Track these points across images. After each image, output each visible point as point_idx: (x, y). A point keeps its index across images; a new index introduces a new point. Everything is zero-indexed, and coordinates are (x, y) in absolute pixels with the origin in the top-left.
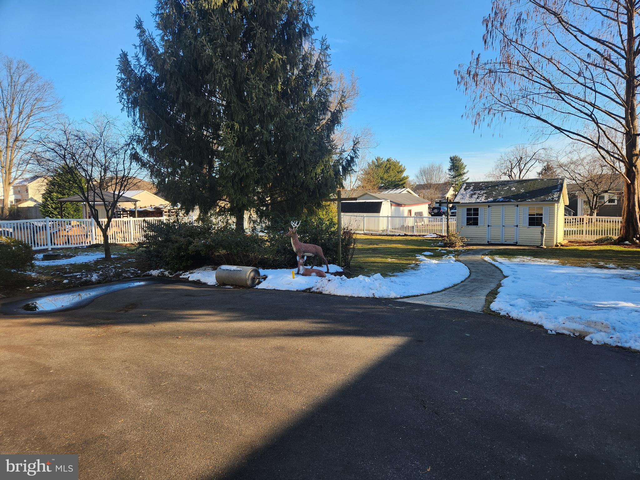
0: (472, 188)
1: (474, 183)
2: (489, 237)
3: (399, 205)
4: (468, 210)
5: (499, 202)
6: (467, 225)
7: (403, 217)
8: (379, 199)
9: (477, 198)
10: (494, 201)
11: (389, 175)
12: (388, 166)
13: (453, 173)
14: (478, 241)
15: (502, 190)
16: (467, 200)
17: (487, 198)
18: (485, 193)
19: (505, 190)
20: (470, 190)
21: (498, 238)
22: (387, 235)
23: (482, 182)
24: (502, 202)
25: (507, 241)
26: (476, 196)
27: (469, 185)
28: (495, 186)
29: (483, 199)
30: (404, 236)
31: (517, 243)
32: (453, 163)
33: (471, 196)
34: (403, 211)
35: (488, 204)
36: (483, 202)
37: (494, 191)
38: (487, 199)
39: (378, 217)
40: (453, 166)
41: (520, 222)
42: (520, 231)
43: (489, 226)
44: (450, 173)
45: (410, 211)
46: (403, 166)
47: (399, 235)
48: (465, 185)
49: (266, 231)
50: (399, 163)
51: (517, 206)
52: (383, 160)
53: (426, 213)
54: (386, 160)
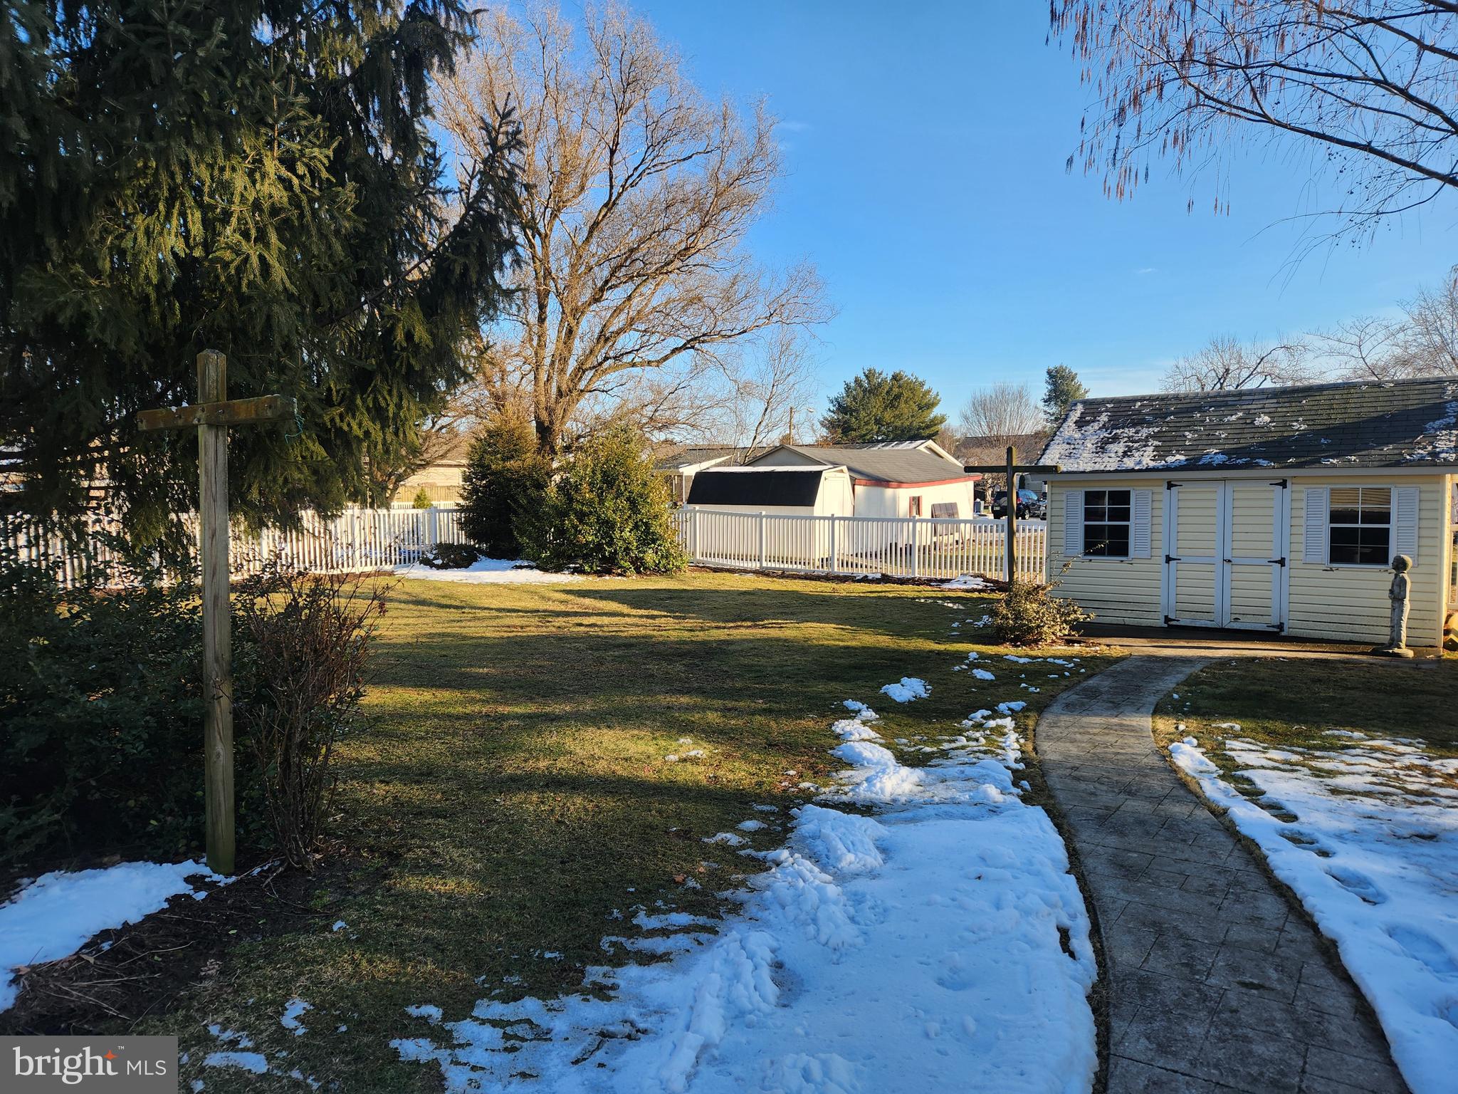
0: (1104, 418)
1: (1112, 401)
2: (1172, 601)
3: (880, 482)
4: (1092, 497)
5: (1209, 467)
6: (1086, 554)
7: (892, 520)
8: (819, 463)
9: (1125, 454)
10: (1191, 466)
11: (897, 412)
12: (896, 390)
13: (1054, 409)
14: (1129, 614)
15: (1220, 425)
16: (1086, 461)
17: (1161, 453)
18: (1155, 436)
19: (1229, 423)
20: (1096, 426)
21: (1205, 608)
22: (827, 578)
23: (1142, 399)
24: (1222, 467)
25: (1242, 619)
26: (1119, 448)
27: (1093, 407)
28: (1190, 410)
29: (1146, 458)
30: (877, 581)
31: (1281, 626)
32: (1054, 384)
33: (1102, 447)
34: (894, 500)
35: (1169, 478)
36: (1148, 470)
37: (1190, 426)
38: (1162, 457)
39: (806, 518)
40: (1055, 391)
41: (1295, 547)
42: (1293, 581)
43: (1168, 559)
44: (1046, 409)
45: (917, 501)
46: (933, 394)
47: (865, 580)
48: (1080, 408)
49: (439, 562)
50: (922, 384)
51: (1283, 484)
52: (884, 376)
53: (966, 510)
54: (890, 377)
